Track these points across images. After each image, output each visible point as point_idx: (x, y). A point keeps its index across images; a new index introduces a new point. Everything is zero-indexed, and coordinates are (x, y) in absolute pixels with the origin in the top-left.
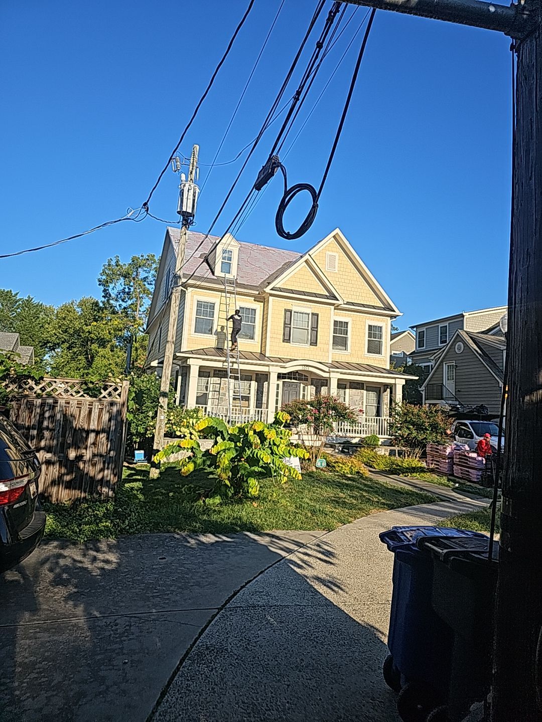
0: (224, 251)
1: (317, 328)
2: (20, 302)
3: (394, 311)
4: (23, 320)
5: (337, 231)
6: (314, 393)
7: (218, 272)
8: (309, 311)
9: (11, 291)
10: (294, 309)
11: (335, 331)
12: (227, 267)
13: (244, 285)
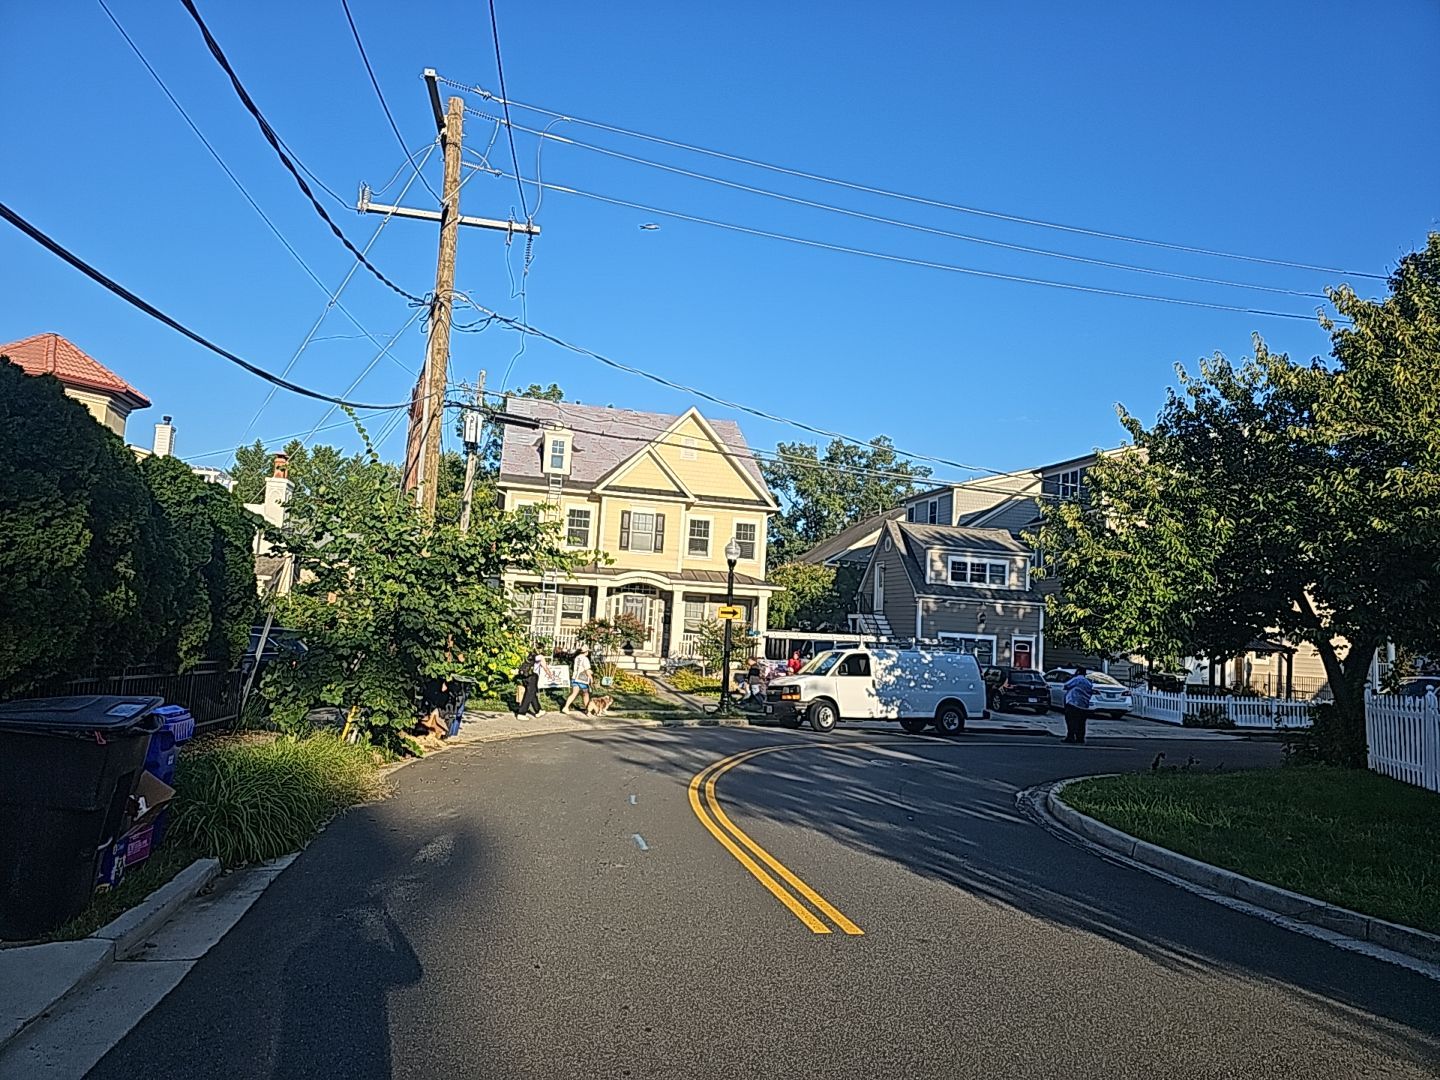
0: (555, 443)
1: (663, 531)
2: (345, 465)
3: (769, 505)
4: (349, 492)
5: (694, 410)
6: (663, 607)
7: (547, 468)
8: (654, 511)
9: (330, 448)
10: (633, 510)
11: (692, 533)
12: (558, 461)
13: (576, 482)
